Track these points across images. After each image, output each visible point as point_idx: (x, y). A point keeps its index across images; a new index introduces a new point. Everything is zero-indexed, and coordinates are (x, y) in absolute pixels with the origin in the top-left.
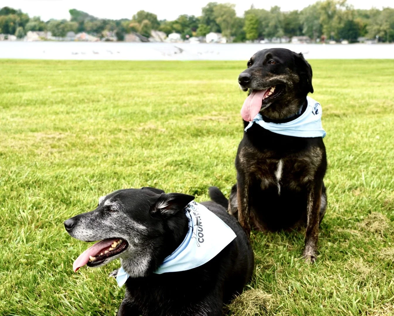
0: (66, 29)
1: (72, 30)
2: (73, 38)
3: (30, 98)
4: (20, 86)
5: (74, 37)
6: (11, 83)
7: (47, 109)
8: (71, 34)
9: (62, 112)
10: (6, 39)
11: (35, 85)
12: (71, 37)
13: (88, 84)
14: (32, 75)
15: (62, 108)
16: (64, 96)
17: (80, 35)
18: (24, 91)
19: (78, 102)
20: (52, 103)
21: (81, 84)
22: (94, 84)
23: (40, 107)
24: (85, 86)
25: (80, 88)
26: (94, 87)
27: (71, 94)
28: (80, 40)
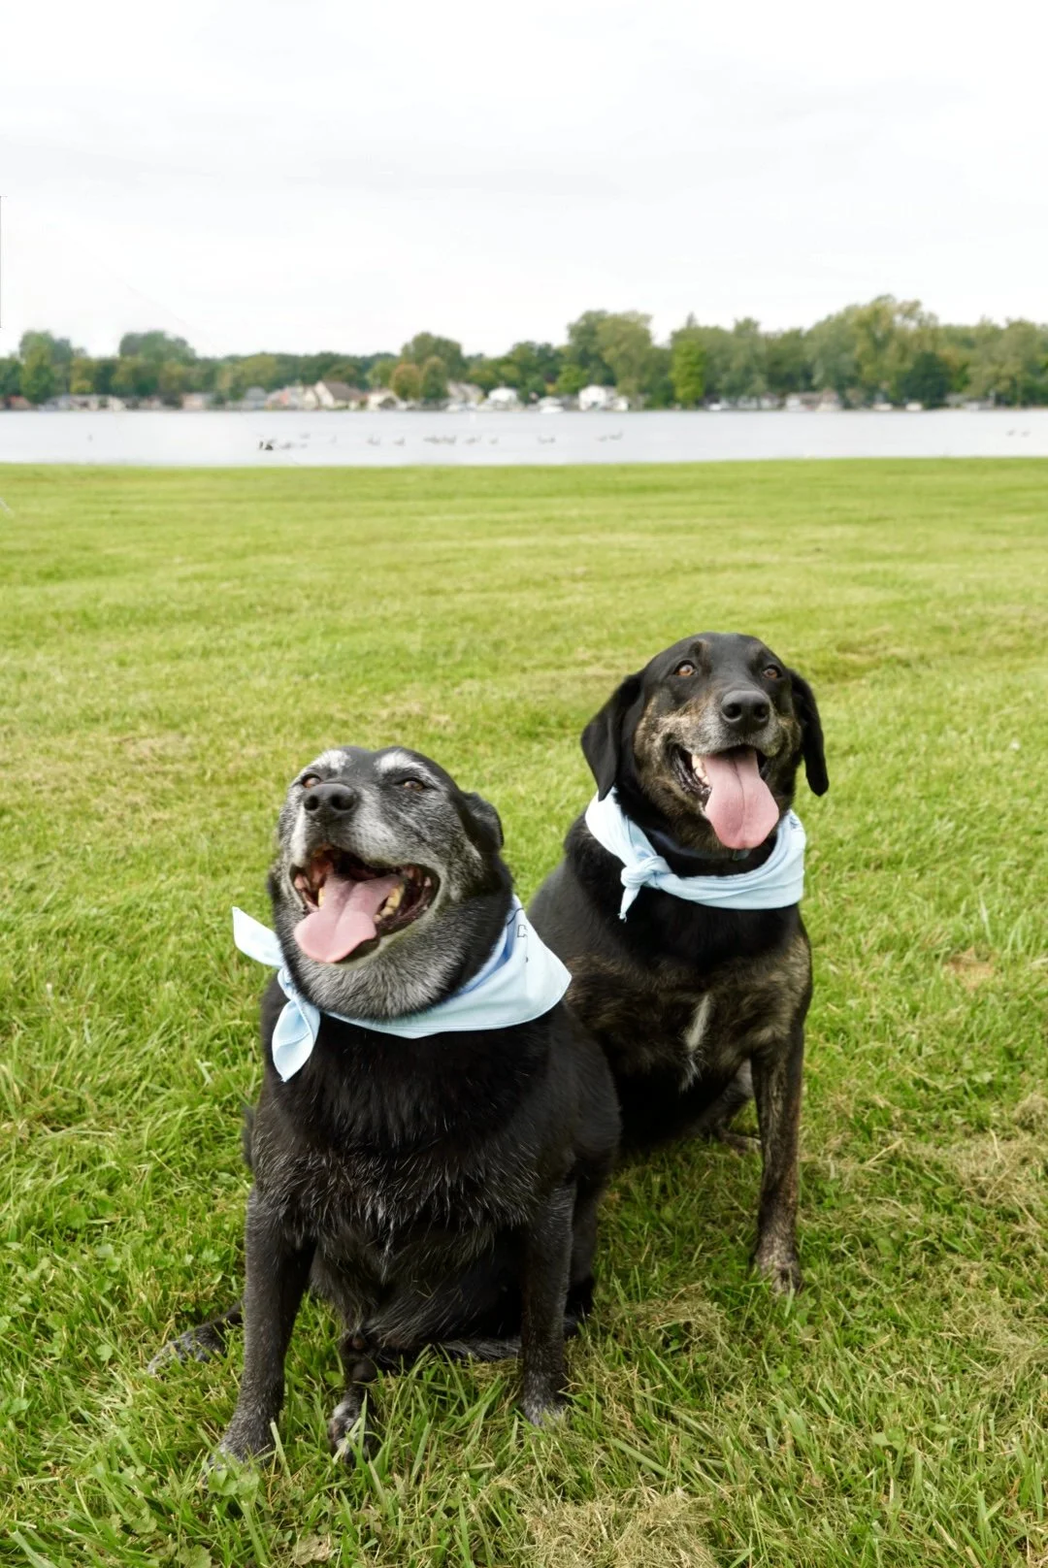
0: (244, 382)
1: (259, 384)
2: (261, 403)
3: (120, 601)
4: (107, 557)
5: (264, 399)
6: (86, 549)
7: (156, 640)
8: (256, 392)
9: (192, 651)
10: (103, 406)
11: (140, 554)
12: (257, 399)
13: (274, 552)
14: (142, 523)
15: (192, 637)
16: (207, 592)
17: (275, 396)
18: (114, 573)
19: (240, 613)
20: (172, 618)
21: (258, 549)
22: (289, 552)
23: (140, 630)
24: (264, 559)
25: (251, 563)
26: (288, 560)
27: (225, 585)
28: (278, 407)
